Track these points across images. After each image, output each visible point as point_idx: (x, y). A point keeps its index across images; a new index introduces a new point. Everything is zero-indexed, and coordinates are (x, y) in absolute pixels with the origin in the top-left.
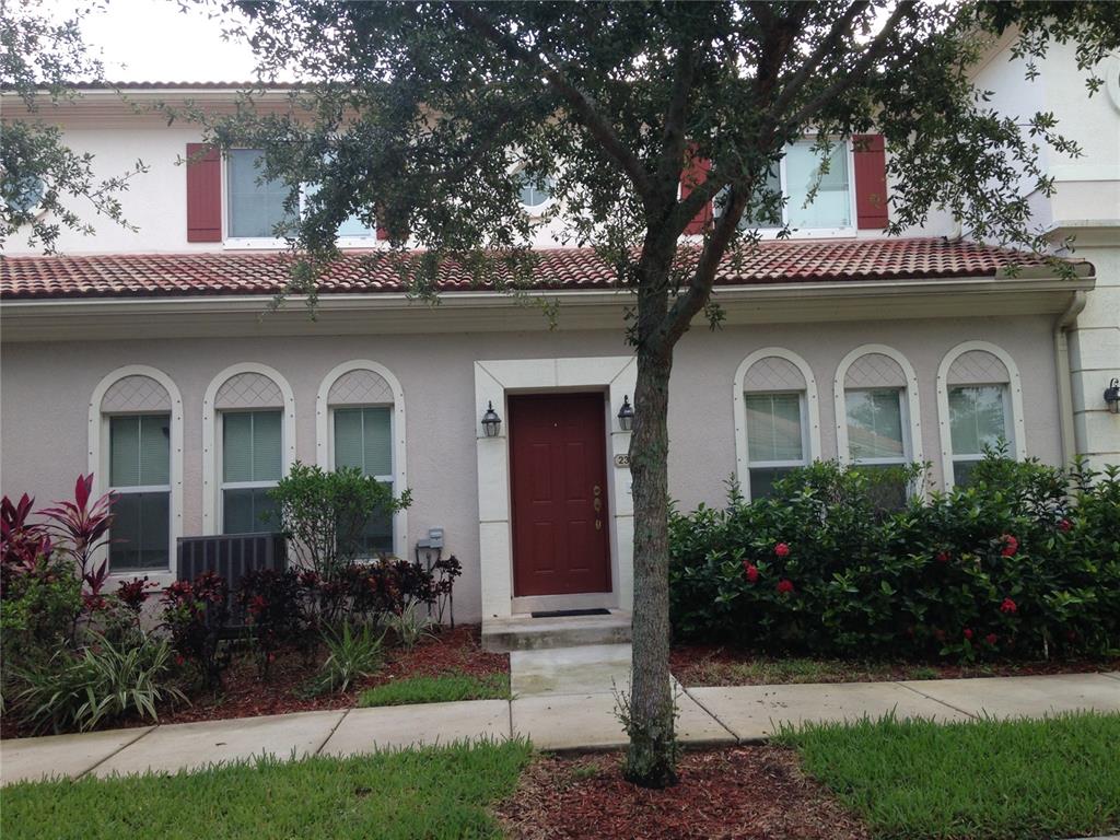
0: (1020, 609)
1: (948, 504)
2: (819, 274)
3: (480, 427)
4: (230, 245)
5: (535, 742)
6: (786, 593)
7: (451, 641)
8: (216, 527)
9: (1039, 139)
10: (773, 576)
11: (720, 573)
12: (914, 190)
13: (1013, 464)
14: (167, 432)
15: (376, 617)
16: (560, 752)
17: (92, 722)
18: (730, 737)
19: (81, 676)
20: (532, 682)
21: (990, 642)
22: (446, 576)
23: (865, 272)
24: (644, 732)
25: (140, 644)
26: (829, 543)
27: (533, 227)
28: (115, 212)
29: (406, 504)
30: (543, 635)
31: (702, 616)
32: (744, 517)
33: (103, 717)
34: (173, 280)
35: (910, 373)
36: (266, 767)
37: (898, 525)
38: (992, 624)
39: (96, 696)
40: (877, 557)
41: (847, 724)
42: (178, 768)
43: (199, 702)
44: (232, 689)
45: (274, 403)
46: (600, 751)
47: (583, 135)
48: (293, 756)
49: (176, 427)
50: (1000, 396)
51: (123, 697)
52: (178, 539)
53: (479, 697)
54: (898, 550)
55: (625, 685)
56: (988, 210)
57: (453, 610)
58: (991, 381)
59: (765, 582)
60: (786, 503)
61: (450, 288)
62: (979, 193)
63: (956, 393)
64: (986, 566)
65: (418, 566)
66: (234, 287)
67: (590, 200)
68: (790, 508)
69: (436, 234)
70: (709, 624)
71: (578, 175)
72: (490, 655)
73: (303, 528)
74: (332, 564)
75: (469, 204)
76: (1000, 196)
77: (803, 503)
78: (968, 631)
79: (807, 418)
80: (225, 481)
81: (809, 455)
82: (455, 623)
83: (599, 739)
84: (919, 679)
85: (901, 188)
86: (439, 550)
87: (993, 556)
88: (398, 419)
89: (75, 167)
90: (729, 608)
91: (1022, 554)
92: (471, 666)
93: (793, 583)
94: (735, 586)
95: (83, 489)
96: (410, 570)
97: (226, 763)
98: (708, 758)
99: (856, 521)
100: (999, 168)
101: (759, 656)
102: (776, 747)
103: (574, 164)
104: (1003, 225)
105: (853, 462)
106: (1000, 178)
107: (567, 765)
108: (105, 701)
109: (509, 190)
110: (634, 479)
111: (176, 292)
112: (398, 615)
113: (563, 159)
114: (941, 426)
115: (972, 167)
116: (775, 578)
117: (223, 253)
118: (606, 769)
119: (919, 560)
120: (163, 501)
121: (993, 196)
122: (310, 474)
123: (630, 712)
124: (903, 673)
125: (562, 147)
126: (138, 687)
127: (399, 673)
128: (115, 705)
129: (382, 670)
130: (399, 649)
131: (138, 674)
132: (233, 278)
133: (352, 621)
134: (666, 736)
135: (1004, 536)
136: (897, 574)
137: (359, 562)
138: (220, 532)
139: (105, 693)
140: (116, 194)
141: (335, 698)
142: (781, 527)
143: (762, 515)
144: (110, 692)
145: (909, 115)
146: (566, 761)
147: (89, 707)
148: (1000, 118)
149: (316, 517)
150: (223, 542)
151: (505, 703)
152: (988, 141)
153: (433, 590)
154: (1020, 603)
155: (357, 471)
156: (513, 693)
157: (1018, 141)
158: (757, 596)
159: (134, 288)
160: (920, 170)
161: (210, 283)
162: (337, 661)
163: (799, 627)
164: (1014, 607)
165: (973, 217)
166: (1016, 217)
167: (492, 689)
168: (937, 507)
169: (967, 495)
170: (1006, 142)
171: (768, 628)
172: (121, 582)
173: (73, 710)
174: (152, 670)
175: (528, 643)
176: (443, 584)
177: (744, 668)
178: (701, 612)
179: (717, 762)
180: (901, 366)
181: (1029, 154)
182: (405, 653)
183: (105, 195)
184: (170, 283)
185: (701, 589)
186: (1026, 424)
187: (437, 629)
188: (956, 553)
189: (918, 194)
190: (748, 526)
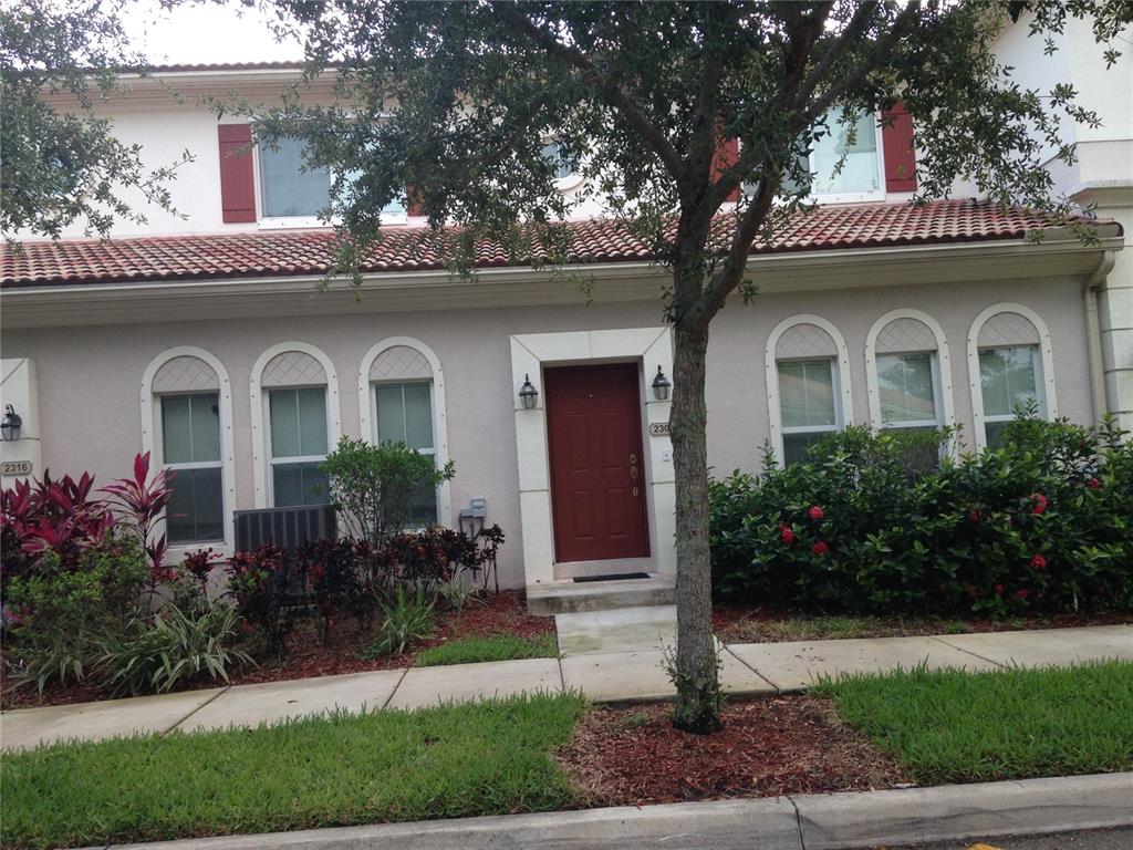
0: (1050, 566)
1: (980, 465)
2: (848, 240)
3: (518, 400)
4: (266, 225)
5: (587, 695)
6: (821, 554)
7: (498, 606)
8: (267, 501)
9: (1060, 110)
10: (809, 537)
11: (757, 536)
12: (939, 163)
13: (1043, 424)
14: (216, 410)
15: (426, 584)
16: (611, 703)
17: (168, 684)
18: (770, 688)
19: (155, 642)
20: (579, 642)
21: (1021, 597)
22: (490, 544)
23: (894, 238)
24: (690, 683)
25: (207, 611)
26: (863, 505)
27: (567, 206)
28: (165, 202)
29: (449, 476)
30: (586, 598)
31: (740, 577)
32: (778, 482)
33: (178, 679)
34: (215, 262)
35: (941, 337)
36: (341, 720)
37: (929, 486)
38: (1022, 579)
39: (170, 660)
40: (909, 518)
41: (881, 674)
42: (258, 722)
43: (264, 664)
44: (295, 652)
45: (318, 380)
46: (649, 702)
47: (614, 116)
48: (364, 710)
49: (225, 405)
50: (1031, 356)
51: (197, 661)
52: (235, 513)
53: (530, 656)
54: (930, 511)
55: (671, 641)
56: (1012, 179)
57: (497, 576)
58: (1021, 342)
59: (800, 545)
60: (819, 467)
61: (484, 264)
62: (1002, 164)
63: (987, 354)
64: (1016, 524)
65: (462, 535)
66: (275, 268)
67: (622, 178)
68: (824, 473)
69: (473, 215)
70: (747, 585)
71: (611, 156)
72: (536, 618)
73: (352, 500)
74: (382, 533)
75: (505, 186)
76: (1023, 167)
77: (836, 467)
78: (999, 587)
79: (838, 383)
80: (273, 456)
81: (842, 419)
82: (500, 588)
83: (647, 692)
84: (951, 633)
85: (926, 162)
86: (481, 519)
87: (1024, 515)
88: (438, 394)
89: (125, 159)
90: (766, 570)
91: (1050, 511)
92: (519, 628)
93: (828, 544)
94: (771, 549)
95: (141, 466)
96: (455, 539)
97: (302, 717)
98: (750, 708)
99: (888, 484)
100: (1021, 140)
101: (796, 614)
102: (814, 696)
103: (606, 144)
104: (1026, 194)
105: (885, 425)
106: (1021, 150)
107: (618, 715)
108: (180, 664)
109: (544, 172)
110: (675, 448)
111: (220, 275)
112: (446, 581)
113: (596, 139)
114: (972, 388)
115: (994, 138)
116: (810, 540)
117: (259, 233)
118: (654, 718)
119: (951, 519)
120: (215, 477)
121: (1016, 166)
122: (356, 448)
123: (677, 665)
124: (935, 628)
125: (595, 129)
126: (209, 651)
127: (451, 635)
128: (187, 669)
129: (435, 632)
130: (449, 614)
131: (208, 640)
132: (273, 259)
133: (405, 587)
134: (711, 687)
135: (1033, 495)
136: (929, 534)
137: (407, 532)
138: (271, 505)
139: (178, 657)
140: (165, 184)
141: (393, 659)
142: (815, 491)
143: (797, 479)
144: (183, 657)
145: (931, 92)
146: (617, 712)
147: (165, 670)
148: (1022, 91)
149: (364, 489)
150: (278, 515)
151: (554, 662)
152: (1009, 113)
153: (478, 557)
154: (1050, 558)
155: (401, 445)
156: (562, 652)
157: (1039, 112)
158: (793, 557)
159: (180, 271)
160: (943, 144)
161: (252, 264)
162: (394, 624)
163: (834, 587)
164: (1044, 562)
165: (997, 186)
166: (1039, 186)
167: (541, 649)
168: (968, 467)
169: (997, 456)
170: (1027, 114)
171: (804, 588)
172: (186, 554)
173: (149, 674)
174: (221, 635)
175: (572, 606)
176: (487, 551)
177: (781, 626)
178: (739, 574)
179: (758, 710)
180: (932, 330)
181: (1050, 124)
182: (455, 617)
183: (155, 185)
184: (213, 266)
185: (738, 551)
186: (1056, 383)
187: (484, 594)
188: (987, 512)
189: (943, 167)
190: (783, 490)
